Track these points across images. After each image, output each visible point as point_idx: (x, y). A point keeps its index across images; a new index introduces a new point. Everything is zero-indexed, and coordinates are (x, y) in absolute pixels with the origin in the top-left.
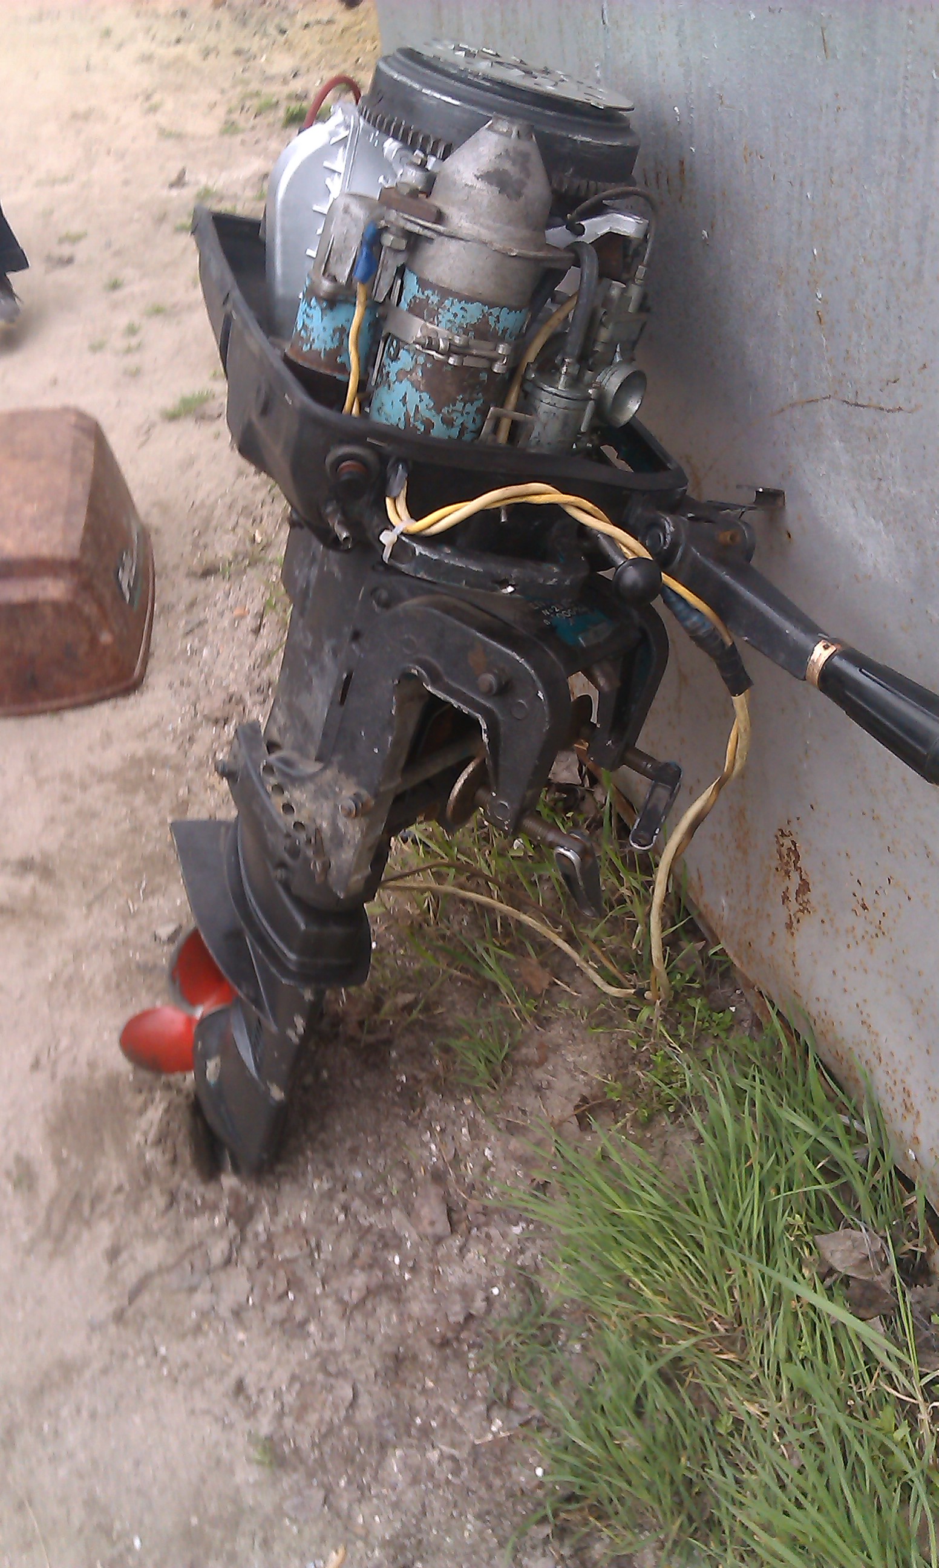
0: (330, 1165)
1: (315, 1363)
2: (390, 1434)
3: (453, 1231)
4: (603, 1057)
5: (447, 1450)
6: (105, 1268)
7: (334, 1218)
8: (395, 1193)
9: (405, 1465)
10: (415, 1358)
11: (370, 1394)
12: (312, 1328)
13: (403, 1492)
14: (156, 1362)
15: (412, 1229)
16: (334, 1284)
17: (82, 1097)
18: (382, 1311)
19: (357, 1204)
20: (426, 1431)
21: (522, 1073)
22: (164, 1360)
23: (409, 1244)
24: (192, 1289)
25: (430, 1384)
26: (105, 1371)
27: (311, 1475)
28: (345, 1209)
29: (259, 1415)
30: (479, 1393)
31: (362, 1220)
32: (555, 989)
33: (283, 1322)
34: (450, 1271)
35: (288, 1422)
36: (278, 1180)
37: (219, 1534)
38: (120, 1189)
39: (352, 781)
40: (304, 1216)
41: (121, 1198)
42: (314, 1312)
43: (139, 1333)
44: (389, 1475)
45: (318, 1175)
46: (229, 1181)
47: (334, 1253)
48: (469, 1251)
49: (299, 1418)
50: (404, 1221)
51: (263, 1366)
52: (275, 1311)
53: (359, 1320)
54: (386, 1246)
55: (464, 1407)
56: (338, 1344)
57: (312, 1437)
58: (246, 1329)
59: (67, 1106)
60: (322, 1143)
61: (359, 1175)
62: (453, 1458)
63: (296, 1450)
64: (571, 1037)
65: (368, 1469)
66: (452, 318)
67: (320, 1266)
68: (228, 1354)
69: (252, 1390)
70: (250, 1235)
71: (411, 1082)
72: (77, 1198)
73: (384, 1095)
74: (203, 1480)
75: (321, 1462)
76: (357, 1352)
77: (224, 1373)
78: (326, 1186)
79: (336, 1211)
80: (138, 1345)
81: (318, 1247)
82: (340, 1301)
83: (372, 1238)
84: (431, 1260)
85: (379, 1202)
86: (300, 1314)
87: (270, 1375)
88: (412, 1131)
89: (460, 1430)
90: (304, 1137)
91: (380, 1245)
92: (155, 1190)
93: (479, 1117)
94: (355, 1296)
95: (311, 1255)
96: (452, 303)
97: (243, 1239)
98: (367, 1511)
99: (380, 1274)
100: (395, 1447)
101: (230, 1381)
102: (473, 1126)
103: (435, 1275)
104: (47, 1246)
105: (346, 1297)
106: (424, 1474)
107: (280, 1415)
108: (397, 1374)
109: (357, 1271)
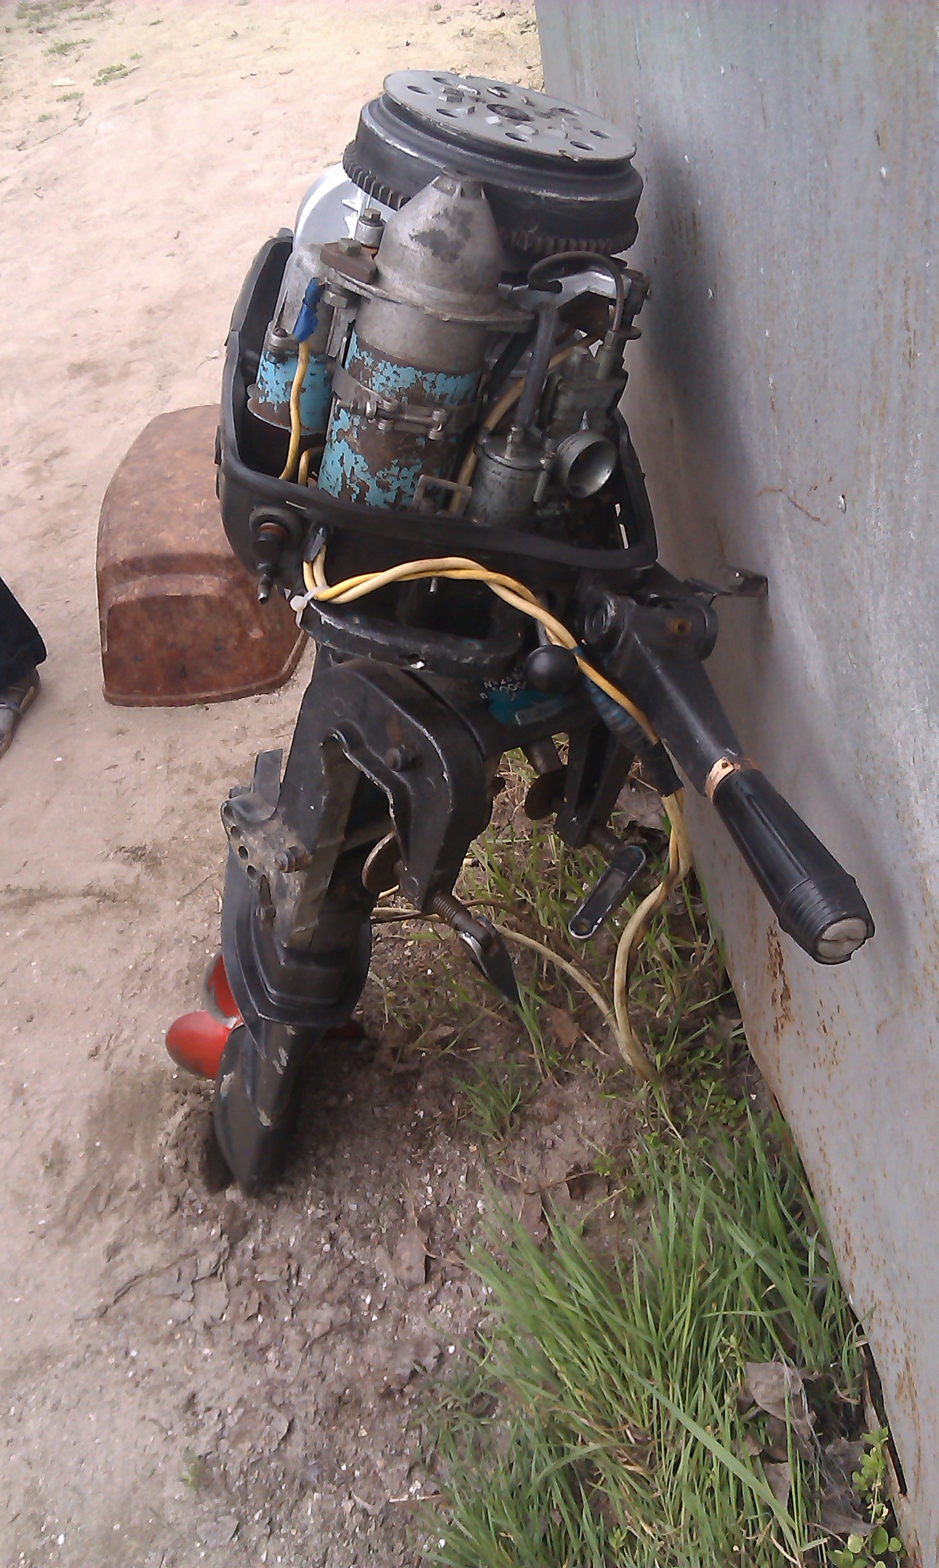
0: (329, 1192)
1: (264, 1391)
2: (312, 1476)
3: (427, 1279)
4: (613, 1126)
5: (361, 1503)
6: (103, 1262)
7: (319, 1246)
8: (384, 1231)
9: (320, 1511)
10: (358, 1402)
11: (305, 1431)
12: (271, 1355)
13: (311, 1536)
14: (125, 1363)
15: (390, 1270)
16: (302, 1314)
17: (127, 1089)
18: (340, 1349)
19: (344, 1237)
20: (349, 1479)
21: (530, 1127)
22: (133, 1361)
23: (385, 1285)
24: (176, 1297)
25: (364, 1433)
26: (76, 1365)
27: (231, 1503)
28: (332, 1239)
29: (201, 1432)
30: (407, 1451)
31: (346, 1253)
32: (585, 1044)
33: (248, 1343)
34: (415, 1319)
35: (224, 1444)
36: (278, 1200)
37: (135, 1544)
38: (136, 1187)
39: (294, 834)
40: (292, 1240)
41: (135, 1195)
42: (278, 1339)
43: (116, 1331)
44: (303, 1517)
45: (315, 1202)
46: (232, 1194)
47: (311, 1282)
48: (438, 1303)
49: (233, 1444)
50: (386, 1259)
51: (217, 1385)
52: (243, 1331)
53: (316, 1355)
54: (361, 1283)
55: (389, 1462)
56: (290, 1375)
57: (242, 1464)
58: (213, 1345)
59: (111, 1096)
60: (329, 1168)
61: (354, 1207)
62: (365, 1512)
63: (225, 1474)
64: (586, 1098)
65: (284, 1507)
66: (384, 381)
67: (295, 1294)
68: (189, 1368)
69: (201, 1408)
70: (239, 1253)
71: (427, 1119)
72: (96, 1191)
73: (399, 1128)
74: (135, 1489)
75: (244, 1490)
76: (305, 1387)
77: (182, 1385)
78: (321, 1213)
79: (323, 1241)
80: (113, 1344)
81: (298, 1273)
82: (303, 1332)
83: (350, 1274)
84: (400, 1306)
85: (366, 1238)
86: (264, 1338)
87: (222, 1396)
88: (415, 1169)
89: (380, 1484)
90: (312, 1160)
91: (356, 1282)
92: (164, 1193)
93: (480, 1168)
94: (318, 1330)
95: (289, 1281)
96: (385, 365)
97: (232, 1255)
98: (272, 1550)
99: (348, 1311)
100: (314, 1490)
101: (184, 1394)
102: (471, 1174)
103: (400, 1321)
104: (59, 1233)
105: (309, 1330)
106: (334, 1522)
107: (219, 1437)
108: (336, 1415)
109: (325, 1305)
